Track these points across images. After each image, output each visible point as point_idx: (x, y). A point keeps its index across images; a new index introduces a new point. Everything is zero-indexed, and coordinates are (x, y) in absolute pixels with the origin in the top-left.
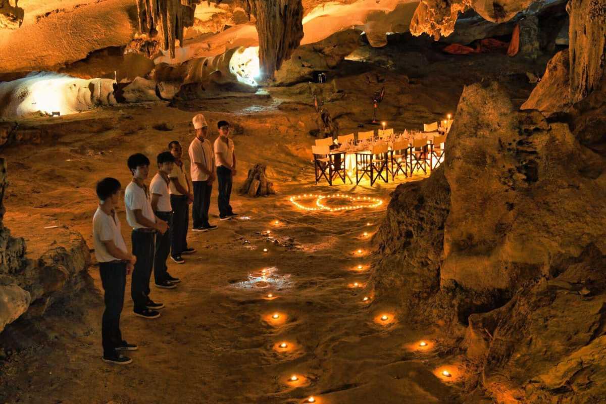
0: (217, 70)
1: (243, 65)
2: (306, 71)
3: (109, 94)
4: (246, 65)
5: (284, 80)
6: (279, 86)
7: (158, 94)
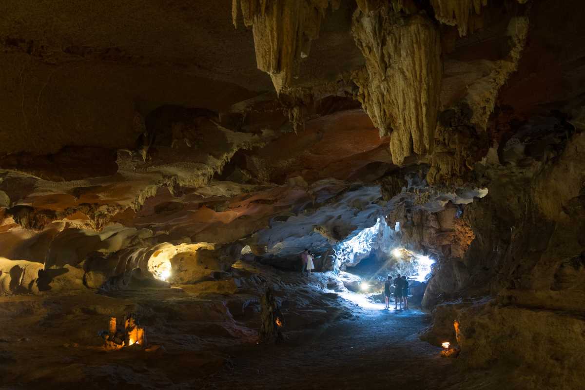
0: (138, 267)
1: (156, 266)
2: (209, 272)
3: (32, 282)
4: (158, 267)
5: (191, 279)
6: (186, 283)
7: (85, 283)
